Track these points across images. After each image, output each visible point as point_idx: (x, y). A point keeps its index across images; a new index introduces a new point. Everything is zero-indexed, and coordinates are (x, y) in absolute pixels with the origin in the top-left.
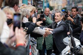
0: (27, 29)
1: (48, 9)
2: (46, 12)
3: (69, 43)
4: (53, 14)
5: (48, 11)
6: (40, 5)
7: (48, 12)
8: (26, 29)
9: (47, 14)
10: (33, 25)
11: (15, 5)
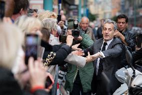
0: (55, 55)
1: (85, 19)
2: (83, 25)
3: (126, 79)
4: (97, 29)
5: (86, 22)
6: (74, 12)
7: (86, 24)
8: (52, 55)
9: (85, 27)
10: (65, 49)
11: (22, 9)
